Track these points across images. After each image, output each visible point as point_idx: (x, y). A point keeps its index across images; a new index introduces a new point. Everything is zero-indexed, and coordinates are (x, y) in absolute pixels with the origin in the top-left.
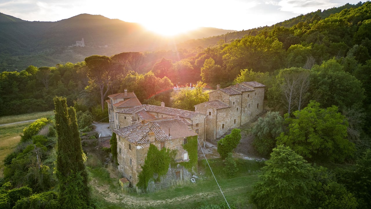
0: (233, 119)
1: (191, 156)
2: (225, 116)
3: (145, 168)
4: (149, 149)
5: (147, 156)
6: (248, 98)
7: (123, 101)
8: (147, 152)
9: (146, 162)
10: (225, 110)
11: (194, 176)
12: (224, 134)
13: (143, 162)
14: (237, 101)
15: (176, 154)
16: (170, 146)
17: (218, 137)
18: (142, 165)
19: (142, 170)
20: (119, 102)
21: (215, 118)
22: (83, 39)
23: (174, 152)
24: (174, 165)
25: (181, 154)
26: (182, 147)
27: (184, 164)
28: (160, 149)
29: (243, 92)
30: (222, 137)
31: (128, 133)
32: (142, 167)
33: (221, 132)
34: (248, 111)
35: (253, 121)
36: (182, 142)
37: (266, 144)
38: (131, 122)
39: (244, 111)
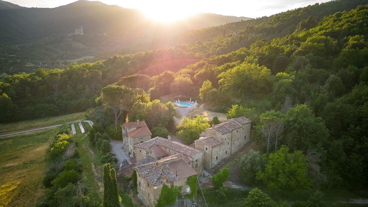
0: (225, 151)
1: (192, 189)
2: (218, 150)
3: (159, 201)
4: (162, 188)
5: (161, 193)
6: (237, 134)
7: (136, 130)
8: (161, 190)
9: (160, 197)
10: (218, 146)
11: (194, 203)
12: (217, 163)
13: (158, 197)
14: (228, 138)
15: (181, 189)
16: (177, 184)
17: (213, 167)
18: (157, 200)
19: (157, 202)
20: (133, 131)
21: (210, 153)
22: (82, 27)
23: (180, 188)
24: (180, 197)
25: (185, 189)
26: (186, 184)
27: (188, 196)
28: (170, 187)
29: (232, 130)
30: (216, 166)
31: (146, 173)
32: (157, 201)
33: (215, 162)
34: (237, 143)
35: (241, 150)
36: (186, 180)
37: (249, 176)
38: (145, 155)
39: (234, 144)
